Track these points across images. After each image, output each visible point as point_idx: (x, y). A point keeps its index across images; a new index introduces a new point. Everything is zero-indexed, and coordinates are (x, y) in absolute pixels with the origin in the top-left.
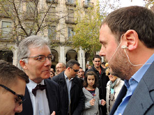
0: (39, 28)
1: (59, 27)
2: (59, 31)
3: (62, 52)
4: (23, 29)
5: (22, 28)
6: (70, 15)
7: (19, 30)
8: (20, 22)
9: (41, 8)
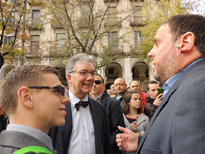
0: (96, 37)
1: (121, 33)
2: (122, 38)
3: (127, 65)
4: (78, 40)
5: (76, 38)
6: (136, 14)
7: (74, 42)
8: (73, 32)
9: (97, 11)
